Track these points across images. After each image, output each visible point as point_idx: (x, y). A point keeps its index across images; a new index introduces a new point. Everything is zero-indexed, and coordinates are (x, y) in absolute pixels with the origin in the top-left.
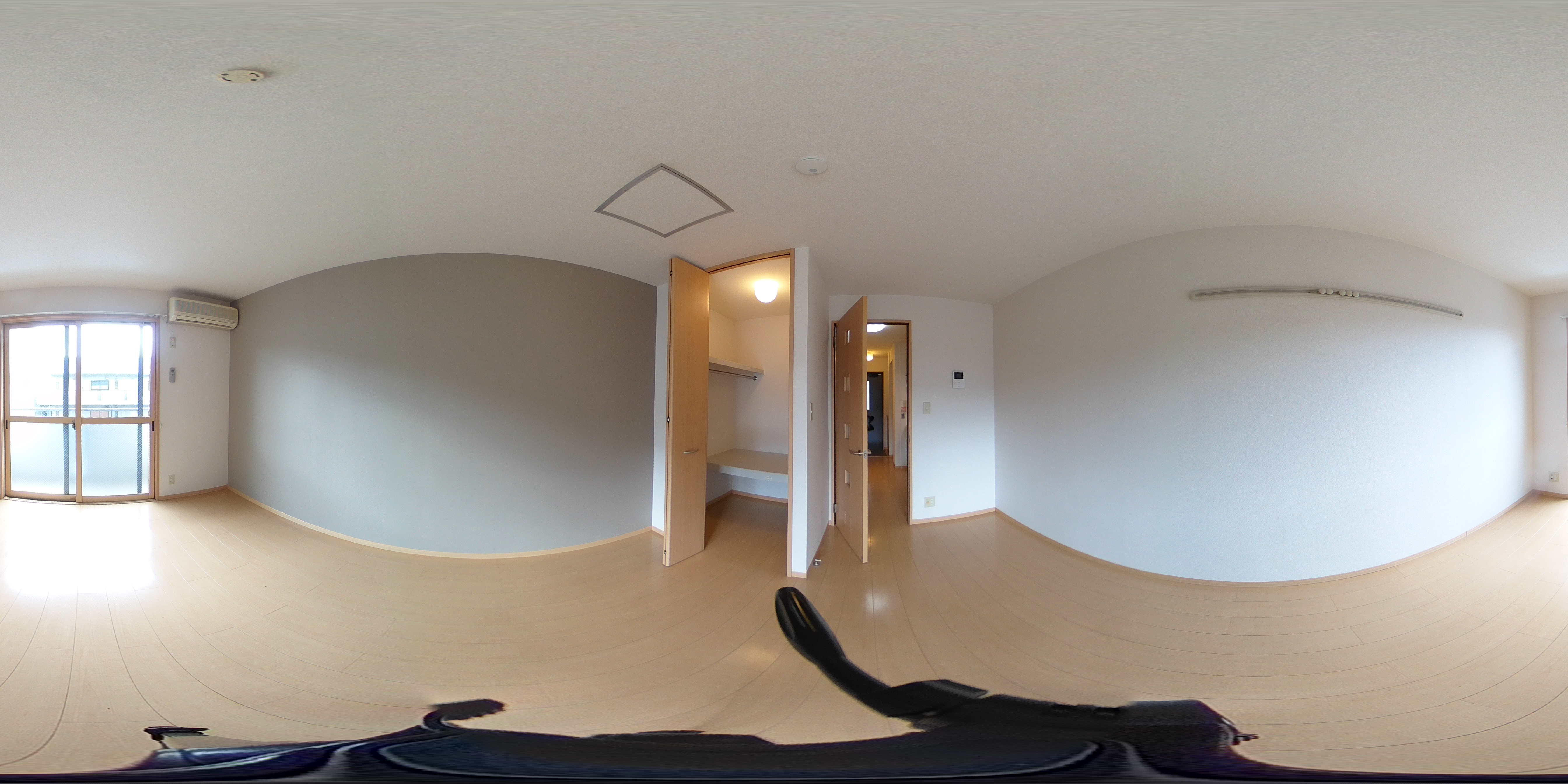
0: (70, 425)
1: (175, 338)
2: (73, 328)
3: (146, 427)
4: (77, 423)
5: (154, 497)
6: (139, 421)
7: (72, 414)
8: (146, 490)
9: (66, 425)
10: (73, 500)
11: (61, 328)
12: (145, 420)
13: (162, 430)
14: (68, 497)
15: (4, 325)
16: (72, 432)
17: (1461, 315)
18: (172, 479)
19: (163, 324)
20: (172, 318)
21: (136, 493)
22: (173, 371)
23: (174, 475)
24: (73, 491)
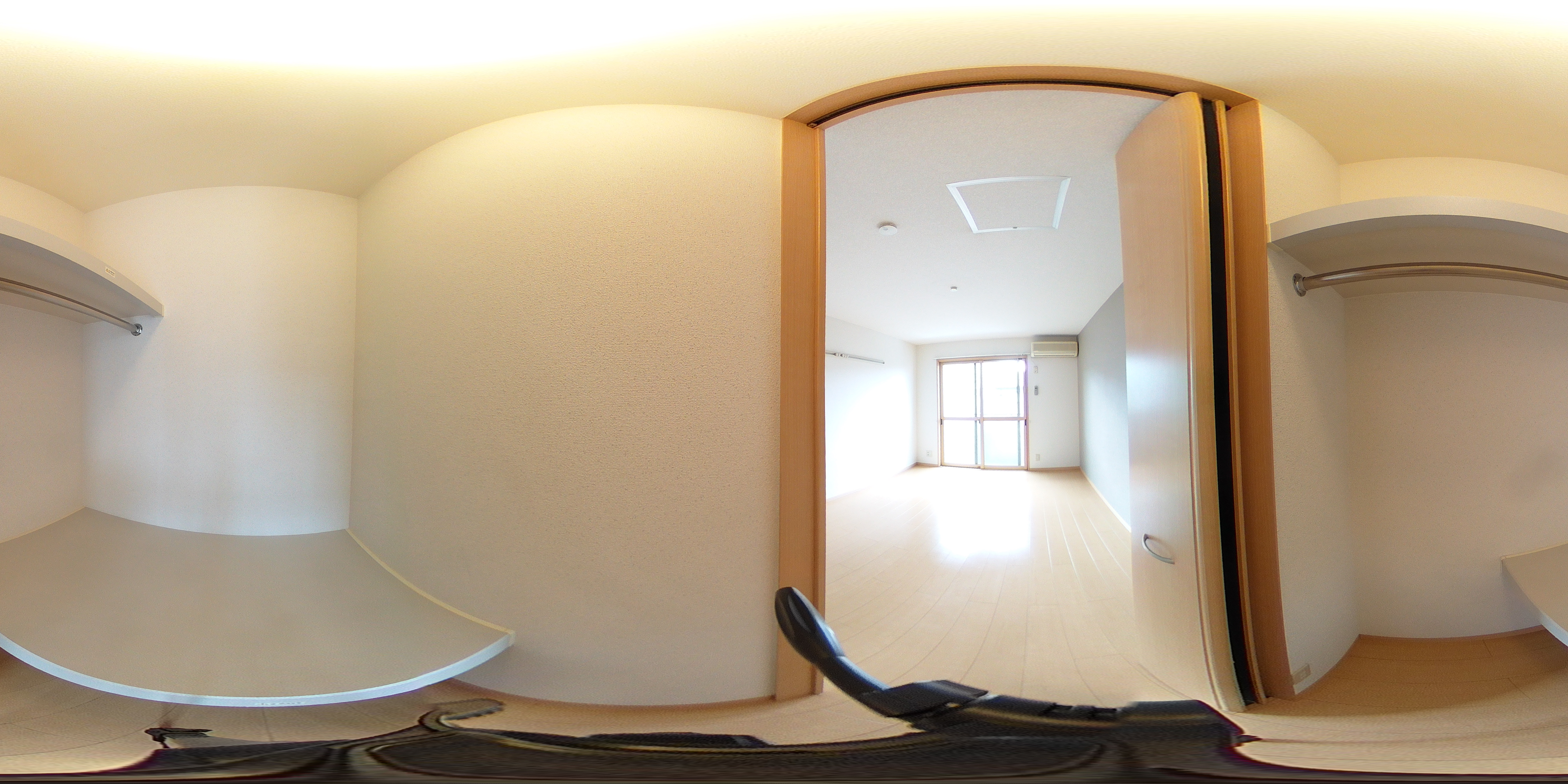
0: (978, 421)
1: (1037, 367)
2: (978, 364)
3: (1022, 422)
4: (980, 420)
5: (1027, 470)
6: (1018, 419)
7: (979, 416)
8: (1023, 464)
9: (976, 422)
10: (979, 468)
11: (973, 364)
12: (1022, 419)
13: (1030, 425)
14: (977, 466)
15: (940, 363)
16: (979, 425)
17: (884, 363)
18: (1038, 457)
19: (1029, 359)
20: (1033, 355)
21: (1017, 465)
22: (1036, 388)
23: (1039, 455)
24: (979, 463)
